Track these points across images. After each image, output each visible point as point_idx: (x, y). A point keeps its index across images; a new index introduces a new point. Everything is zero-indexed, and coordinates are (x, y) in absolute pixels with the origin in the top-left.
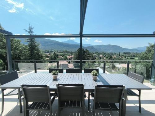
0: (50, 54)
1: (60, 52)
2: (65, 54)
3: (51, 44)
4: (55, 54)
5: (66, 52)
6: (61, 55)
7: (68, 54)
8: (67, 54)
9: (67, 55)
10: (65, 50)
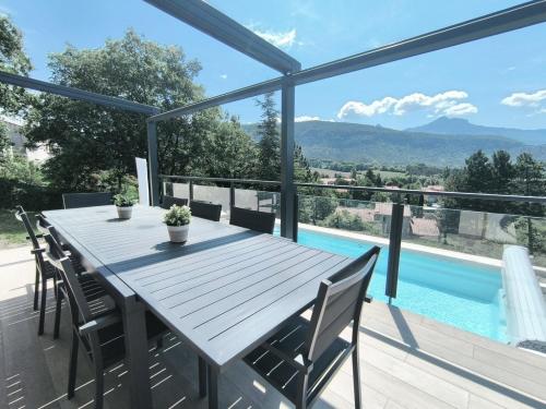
0: (354, 176)
1: (392, 170)
2: (415, 181)
3: (363, 142)
4: (370, 175)
5: (421, 169)
6: (394, 183)
7: (429, 179)
8: (422, 177)
9: (423, 181)
10: (414, 163)
